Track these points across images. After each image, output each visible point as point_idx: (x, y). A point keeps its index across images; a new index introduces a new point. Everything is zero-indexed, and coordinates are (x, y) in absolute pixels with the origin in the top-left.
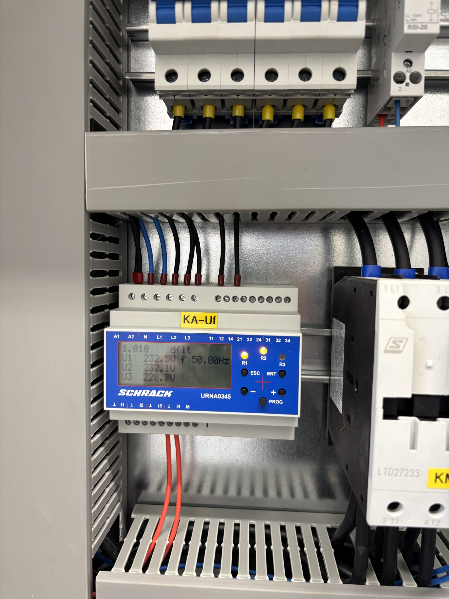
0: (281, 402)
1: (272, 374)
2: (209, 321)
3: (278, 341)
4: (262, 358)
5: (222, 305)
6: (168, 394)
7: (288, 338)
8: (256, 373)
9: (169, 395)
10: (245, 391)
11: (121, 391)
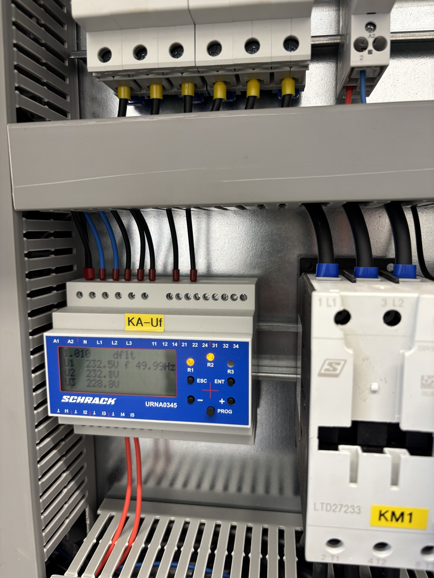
0: (230, 412)
1: (220, 382)
2: (155, 324)
3: (226, 346)
4: (209, 364)
5: (174, 304)
6: (112, 401)
7: (236, 343)
8: (203, 381)
9: (113, 403)
10: (191, 400)
11: (64, 397)
